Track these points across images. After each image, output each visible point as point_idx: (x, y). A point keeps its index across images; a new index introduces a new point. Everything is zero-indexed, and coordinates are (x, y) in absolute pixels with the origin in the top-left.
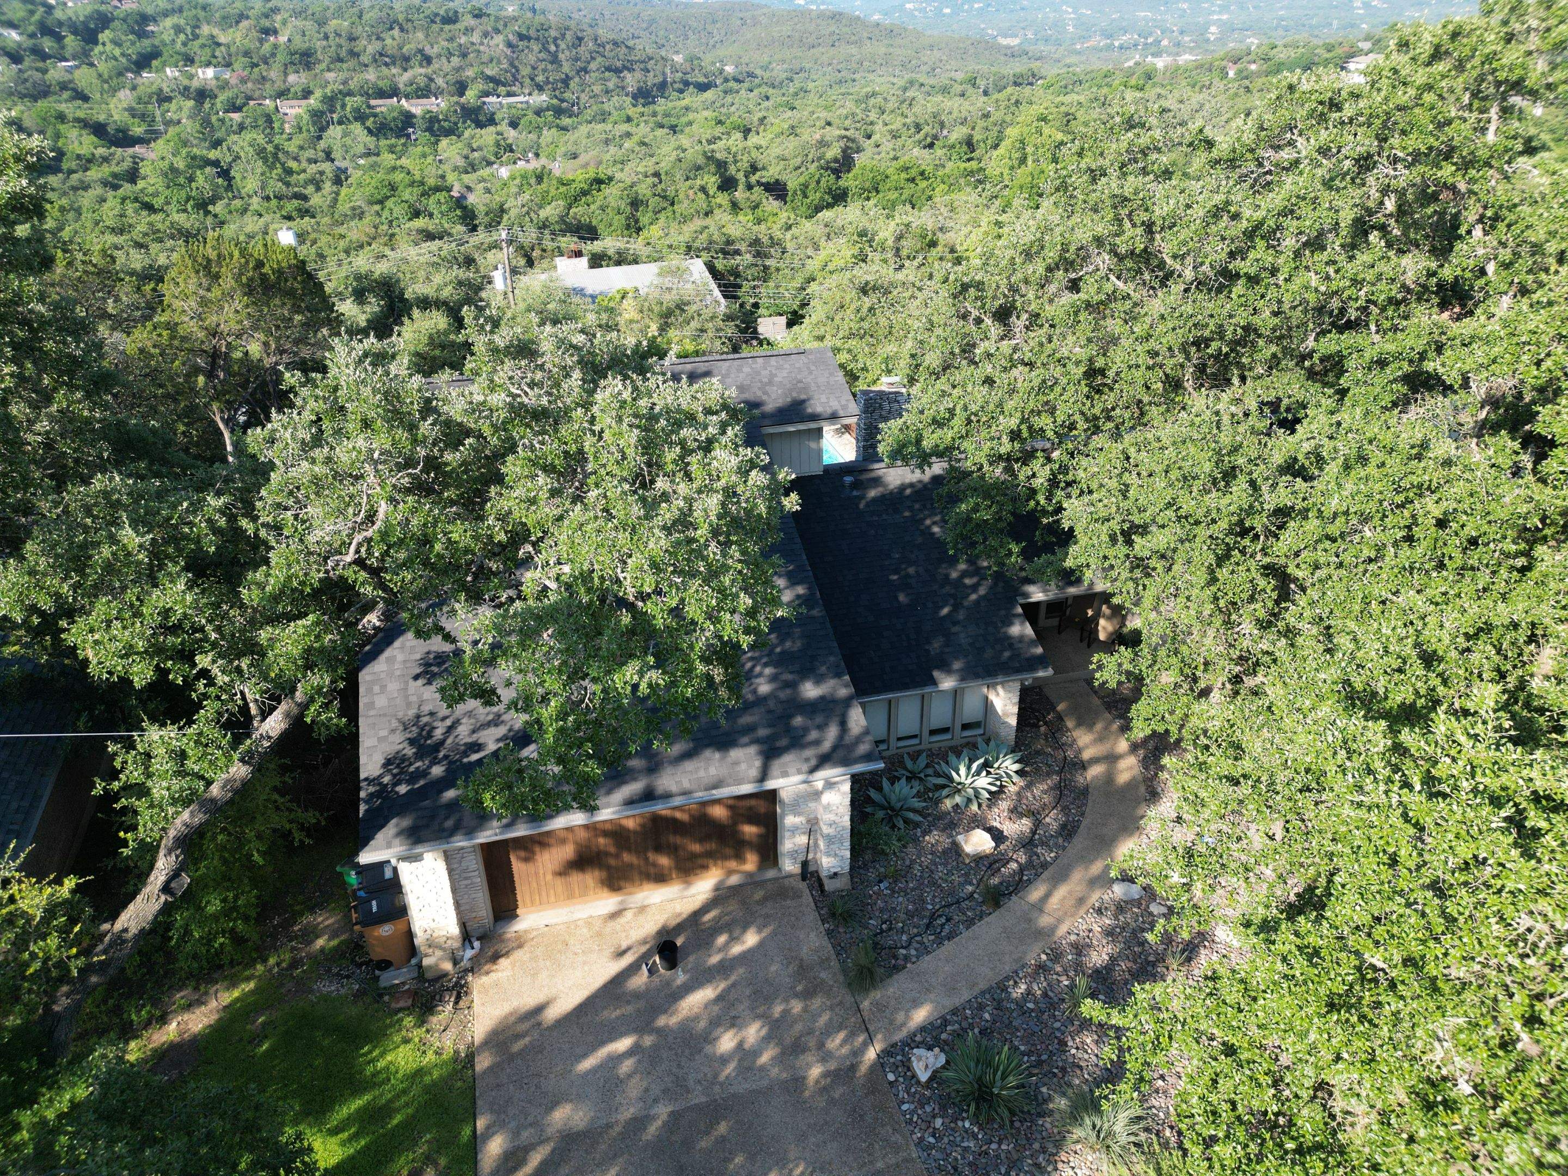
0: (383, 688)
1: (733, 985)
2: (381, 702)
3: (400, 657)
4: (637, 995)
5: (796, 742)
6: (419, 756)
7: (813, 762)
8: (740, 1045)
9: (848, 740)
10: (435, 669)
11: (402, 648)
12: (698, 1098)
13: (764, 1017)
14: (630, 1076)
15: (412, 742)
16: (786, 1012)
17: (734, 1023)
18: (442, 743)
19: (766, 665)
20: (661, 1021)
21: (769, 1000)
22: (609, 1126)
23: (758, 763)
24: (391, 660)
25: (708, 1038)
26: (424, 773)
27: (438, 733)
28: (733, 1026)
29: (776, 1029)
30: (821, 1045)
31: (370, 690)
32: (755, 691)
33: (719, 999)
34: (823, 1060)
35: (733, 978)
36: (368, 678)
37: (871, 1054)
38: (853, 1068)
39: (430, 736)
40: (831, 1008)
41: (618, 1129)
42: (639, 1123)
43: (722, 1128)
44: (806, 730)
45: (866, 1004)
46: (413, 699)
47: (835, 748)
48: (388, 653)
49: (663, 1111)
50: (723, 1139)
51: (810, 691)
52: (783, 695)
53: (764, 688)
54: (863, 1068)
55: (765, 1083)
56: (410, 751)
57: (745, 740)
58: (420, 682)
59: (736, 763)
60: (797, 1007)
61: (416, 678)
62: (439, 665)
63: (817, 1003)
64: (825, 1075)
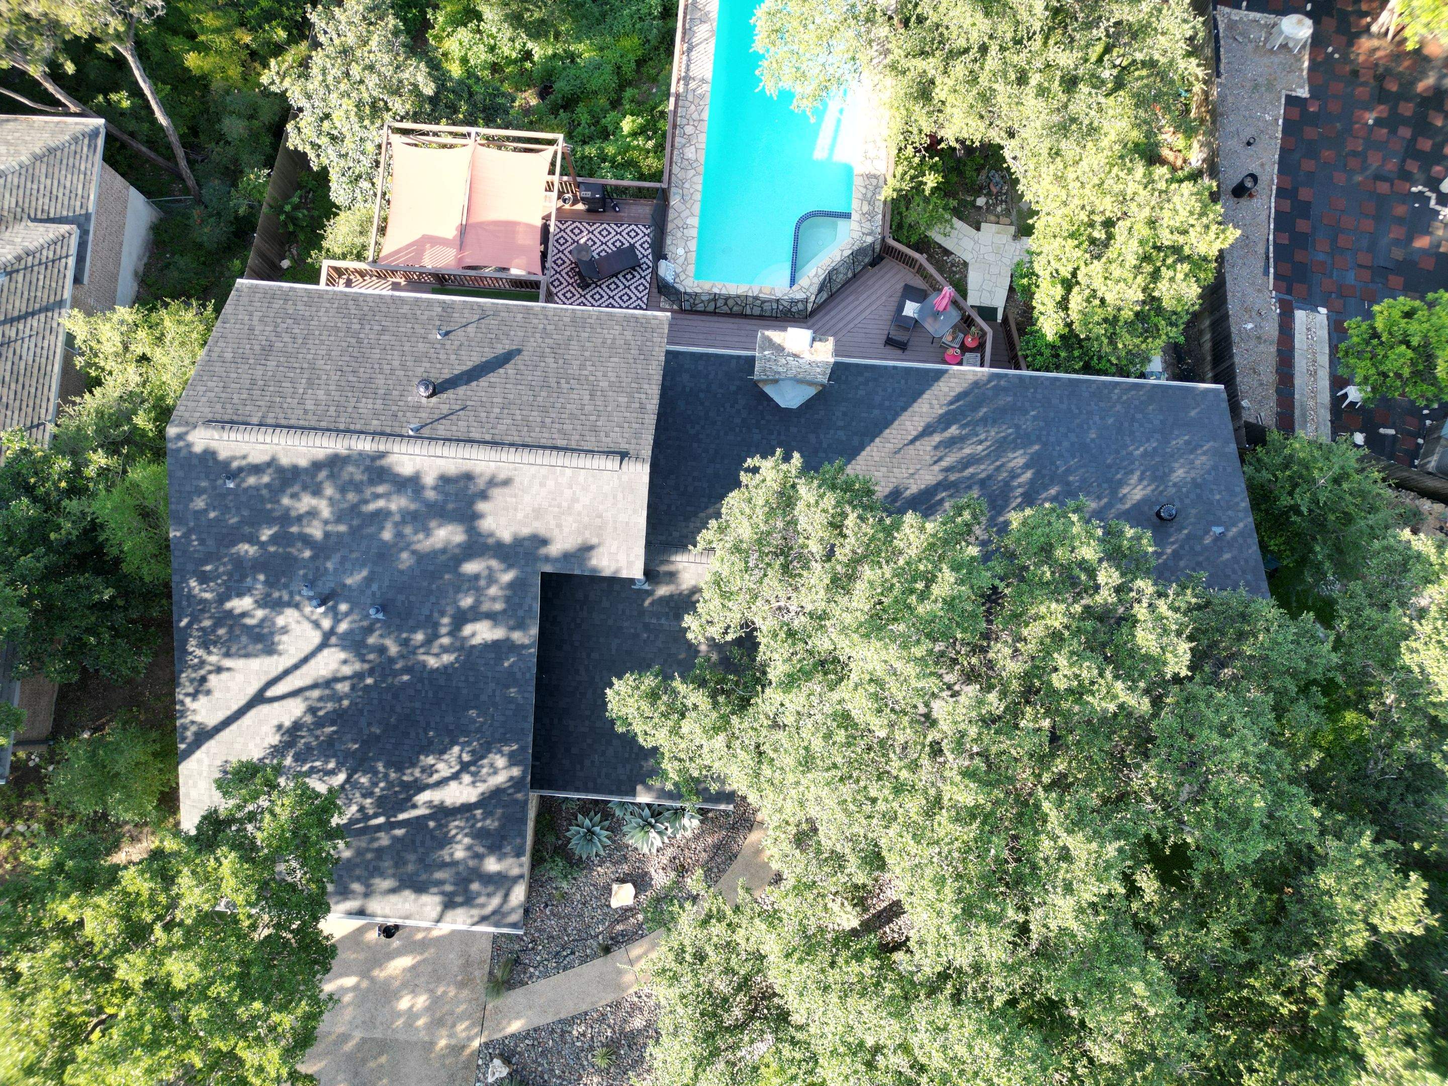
0: (196, 782)
1: (424, 960)
3: (207, 760)
4: (369, 947)
5: (469, 901)
7: (476, 919)
8: (412, 1007)
11: (208, 753)
12: (378, 1034)
13: (431, 991)
14: (349, 1004)
16: (445, 993)
20: (376, 973)
21: (439, 980)
23: (439, 909)
24: (199, 761)
25: (396, 995)
28: (413, 992)
29: (436, 1001)
30: (454, 1025)
31: (186, 783)
32: (452, 855)
33: (413, 968)
34: (450, 1036)
35: (426, 955)
36: (184, 771)
37: (476, 1044)
38: (464, 1047)
40: (470, 1001)
42: (344, 1038)
43: (383, 1059)
44: (479, 894)
45: (489, 1006)
47: (494, 913)
48: (198, 755)
49: (358, 1035)
50: (381, 1066)
51: (492, 865)
52: (471, 863)
53: (460, 854)
54: (468, 1051)
55: (415, 1038)
57: (435, 890)
64: (448, 1046)
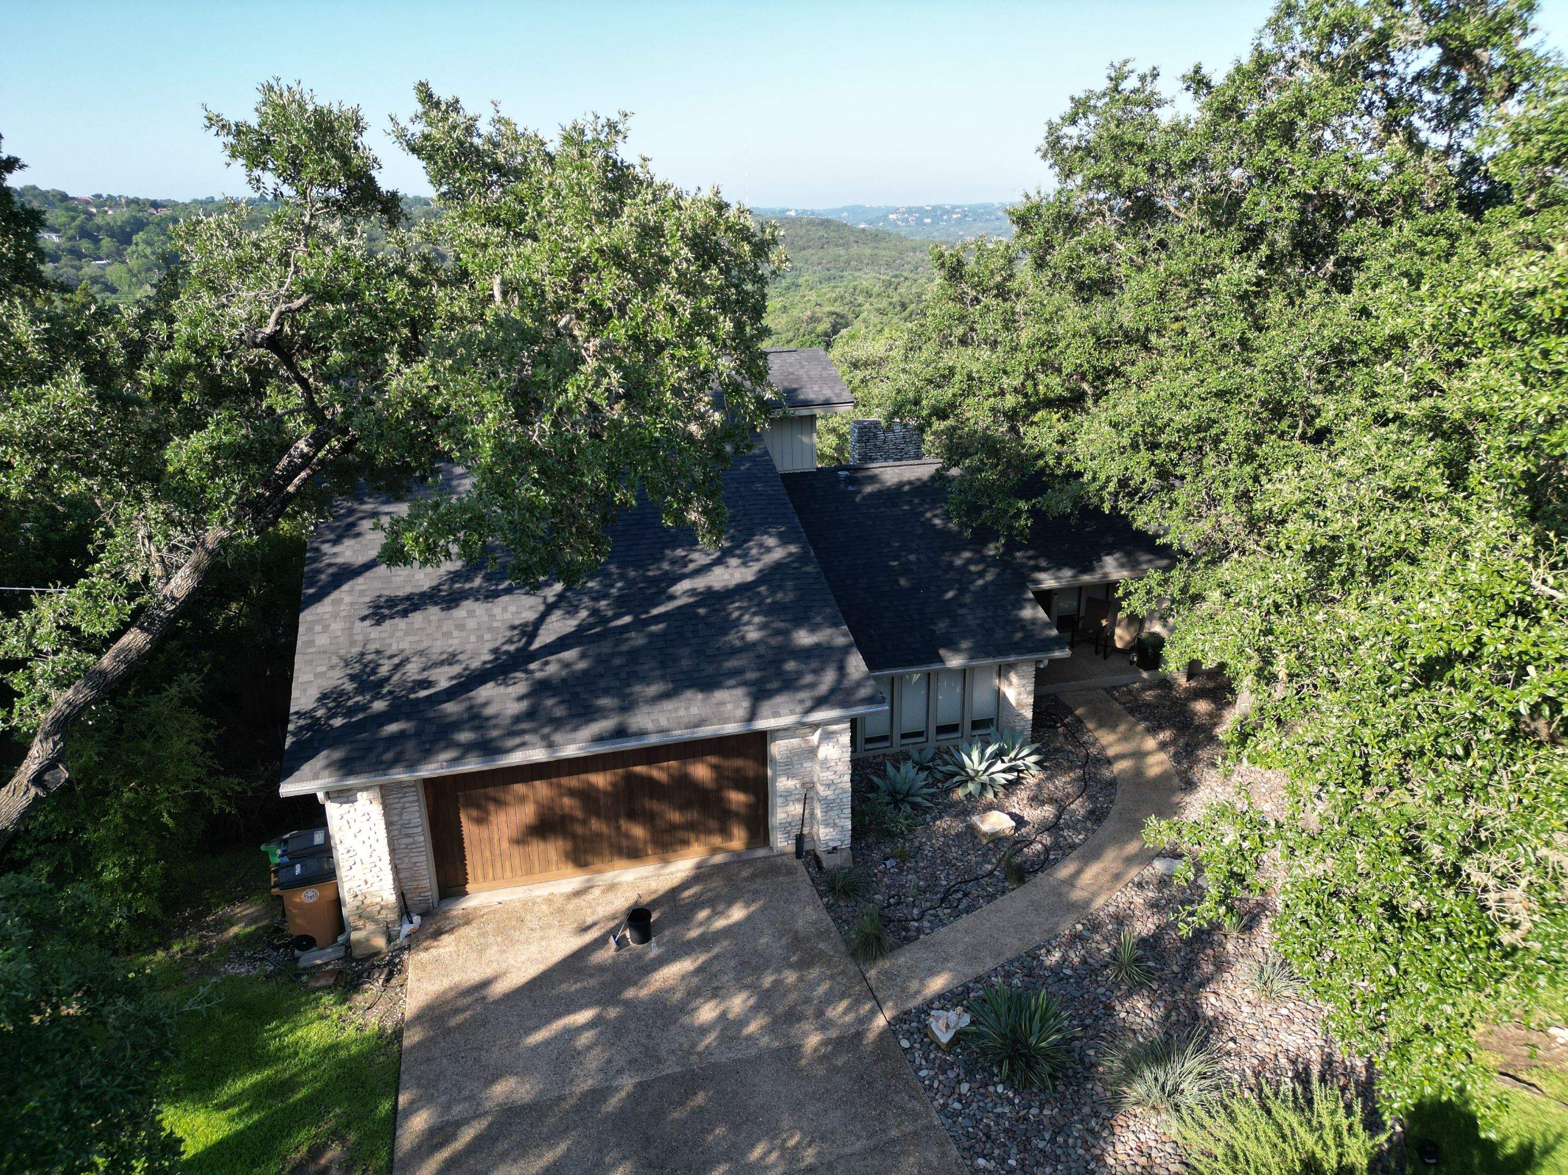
0: (326, 628)
1: (717, 957)
2: (322, 640)
3: (347, 599)
4: (601, 969)
5: (789, 684)
6: (360, 691)
7: (808, 704)
8: (723, 1015)
9: (846, 683)
10: (386, 611)
11: (351, 591)
12: (671, 1067)
13: (753, 987)
14: (589, 1048)
15: (352, 678)
16: (777, 983)
17: (716, 993)
18: (387, 679)
19: (755, 614)
20: (630, 993)
21: (758, 971)
22: (561, 1098)
23: (746, 704)
24: (339, 602)
25: (685, 1007)
26: (365, 708)
27: (384, 671)
28: (714, 996)
29: (765, 1000)
30: (820, 1014)
31: (310, 630)
32: (743, 638)
33: (699, 971)
34: (823, 1028)
35: (716, 950)
36: (309, 618)
37: (881, 1021)
38: (859, 1035)
39: (374, 672)
40: (832, 977)
41: (572, 1101)
42: (599, 1095)
43: (700, 1099)
44: (800, 674)
45: (872, 973)
46: (359, 638)
47: (833, 691)
48: (335, 595)
49: (628, 1083)
50: (701, 1109)
51: (804, 638)
52: (774, 642)
53: (753, 635)
54: (871, 1036)
55: (753, 1051)
56: (349, 686)
57: (732, 682)
58: (367, 623)
59: (722, 703)
60: (791, 977)
61: (363, 619)
62: (390, 607)
63: (814, 973)
64: (825, 1043)
